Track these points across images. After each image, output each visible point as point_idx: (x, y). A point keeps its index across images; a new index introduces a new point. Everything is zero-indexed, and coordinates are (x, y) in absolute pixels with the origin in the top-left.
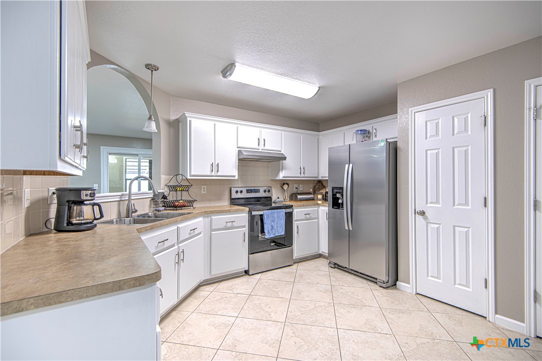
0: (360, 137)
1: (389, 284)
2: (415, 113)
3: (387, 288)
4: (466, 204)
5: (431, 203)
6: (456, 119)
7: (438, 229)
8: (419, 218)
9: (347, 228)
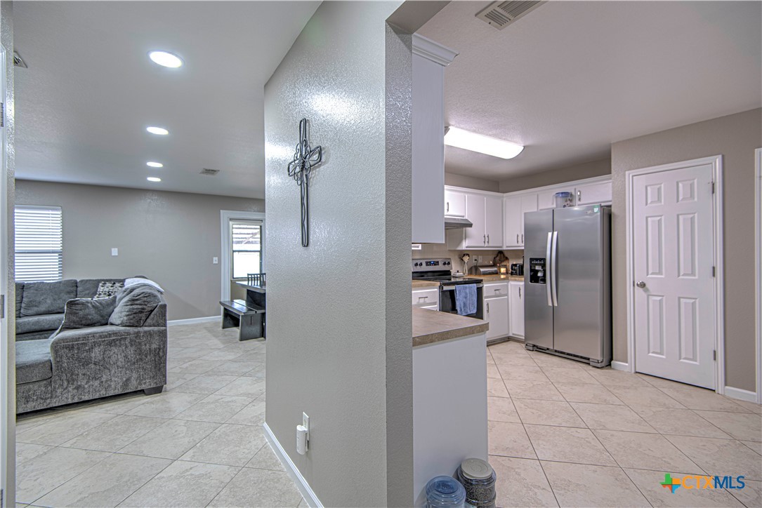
0: (561, 201)
1: (603, 364)
2: (633, 176)
3: (602, 368)
4: (693, 274)
5: (653, 274)
6: (680, 185)
7: (661, 301)
8: (639, 291)
9: (550, 304)
